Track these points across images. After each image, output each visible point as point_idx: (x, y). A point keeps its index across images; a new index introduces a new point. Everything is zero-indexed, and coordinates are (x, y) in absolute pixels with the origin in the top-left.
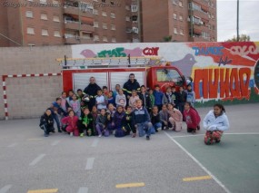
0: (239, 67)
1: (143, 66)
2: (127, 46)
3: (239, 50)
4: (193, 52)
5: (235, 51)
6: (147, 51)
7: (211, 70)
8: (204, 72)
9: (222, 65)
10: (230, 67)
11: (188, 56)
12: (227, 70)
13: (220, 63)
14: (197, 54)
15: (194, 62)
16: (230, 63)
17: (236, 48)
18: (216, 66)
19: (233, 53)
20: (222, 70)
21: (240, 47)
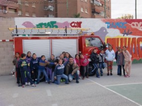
0: (137, 37)
1: (76, 35)
2: (59, 20)
3: (137, 25)
4: (106, 26)
5: (134, 26)
6: (73, 25)
7: (118, 39)
8: (113, 40)
9: (125, 35)
10: (131, 37)
11: (103, 29)
12: (129, 39)
13: (124, 34)
14: (108, 27)
15: (107, 33)
16: (131, 34)
17: (135, 23)
18: (121, 36)
19: (133, 27)
20: (126, 39)
21: (137, 23)
